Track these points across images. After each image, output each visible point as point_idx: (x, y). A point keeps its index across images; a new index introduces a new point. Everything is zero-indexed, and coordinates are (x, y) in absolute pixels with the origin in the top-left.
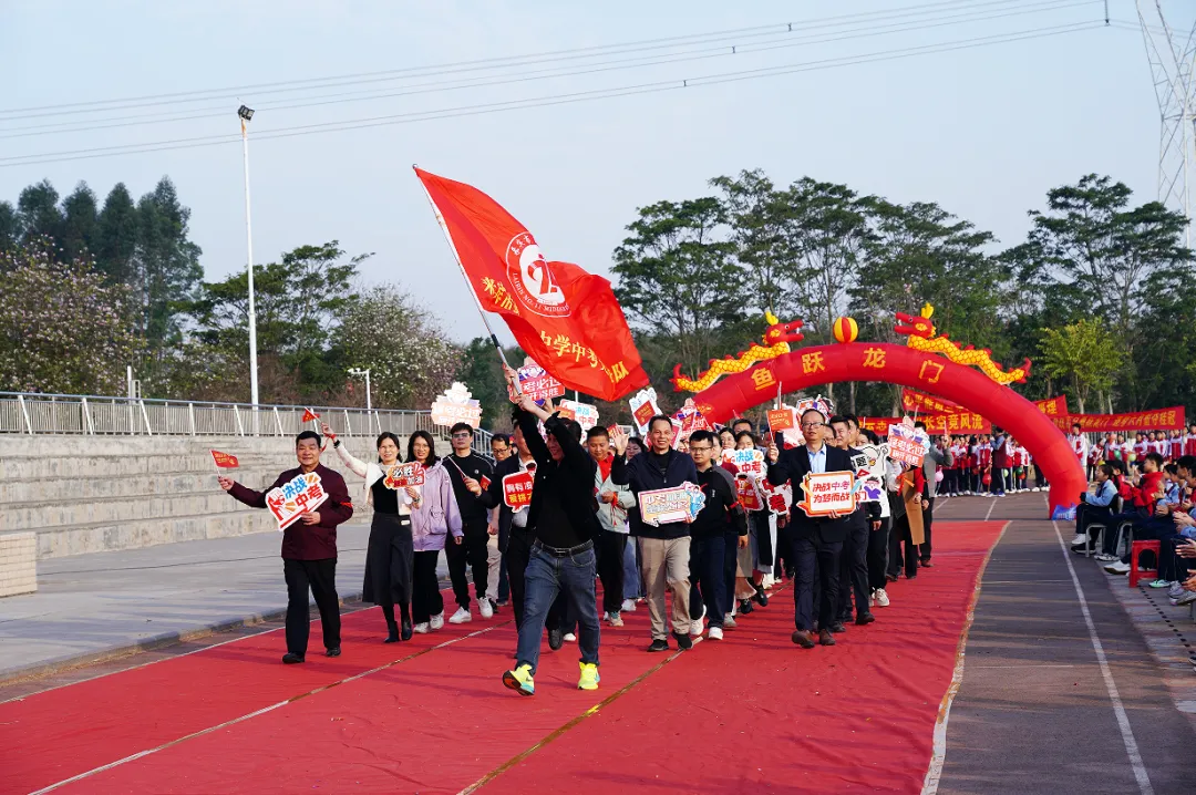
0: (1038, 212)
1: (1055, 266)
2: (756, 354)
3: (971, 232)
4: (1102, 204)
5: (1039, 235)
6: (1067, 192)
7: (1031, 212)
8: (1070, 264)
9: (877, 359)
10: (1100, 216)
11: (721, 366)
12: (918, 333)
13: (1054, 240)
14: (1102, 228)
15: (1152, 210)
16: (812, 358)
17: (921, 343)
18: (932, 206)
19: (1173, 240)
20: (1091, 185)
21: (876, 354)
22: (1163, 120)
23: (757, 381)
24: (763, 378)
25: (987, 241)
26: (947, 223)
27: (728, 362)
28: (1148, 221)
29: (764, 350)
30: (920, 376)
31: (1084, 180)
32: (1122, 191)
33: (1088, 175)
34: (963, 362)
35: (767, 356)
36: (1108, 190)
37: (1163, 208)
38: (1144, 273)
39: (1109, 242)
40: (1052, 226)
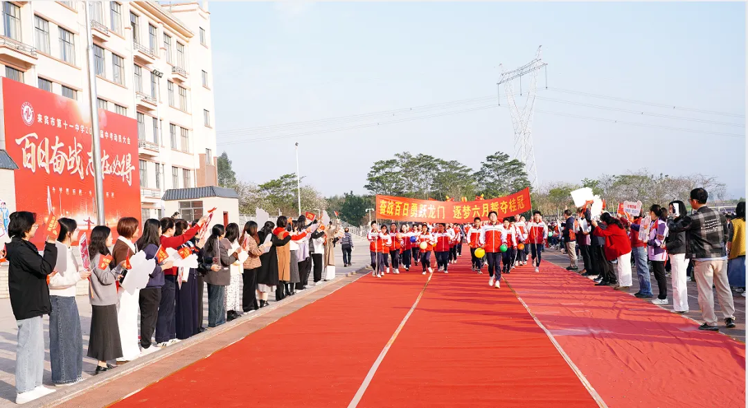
0: (484, 162)
1: (488, 177)
3: (466, 168)
4: (501, 160)
5: (484, 169)
6: (492, 157)
7: (482, 162)
8: (492, 177)
10: (501, 163)
13: (488, 170)
14: (501, 167)
15: (515, 161)
18: (456, 161)
19: (522, 170)
20: (498, 155)
26: (460, 166)
28: (514, 165)
31: (495, 154)
32: (507, 156)
33: (497, 152)
36: (503, 156)
37: (517, 161)
38: (513, 179)
39: (503, 171)
40: (488, 166)
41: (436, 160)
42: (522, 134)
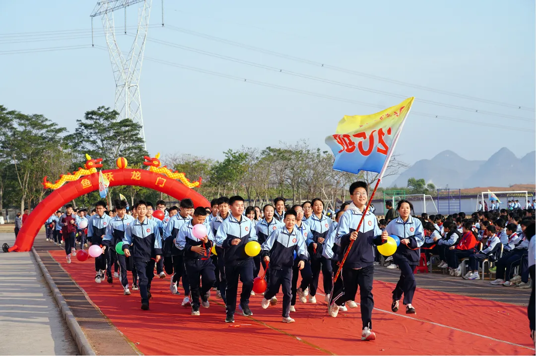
0: (81, 121)
1: (88, 143)
2: (82, 172)
3: (57, 127)
4: (107, 119)
5: (80, 130)
6: (93, 113)
7: (78, 121)
8: (94, 142)
9: (137, 176)
10: (106, 124)
11: (66, 177)
12: (154, 165)
13: (86, 132)
14: (108, 128)
15: (127, 122)
16: (108, 175)
17: (156, 169)
18: (41, 116)
19: (137, 134)
20: (102, 110)
21: (136, 173)
22: (117, 86)
23: (83, 184)
24: (86, 183)
25: (64, 131)
26: (48, 123)
27: (69, 176)
28: (127, 126)
29: (85, 171)
30: (156, 184)
31: (99, 109)
32: (115, 113)
33: (101, 106)
34: (174, 178)
35: (87, 174)
36: (109, 113)
37: (131, 121)
38: (123, 146)
39: (111, 134)
40: (87, 126)
41: (12, 113)
42: (127, 88)
